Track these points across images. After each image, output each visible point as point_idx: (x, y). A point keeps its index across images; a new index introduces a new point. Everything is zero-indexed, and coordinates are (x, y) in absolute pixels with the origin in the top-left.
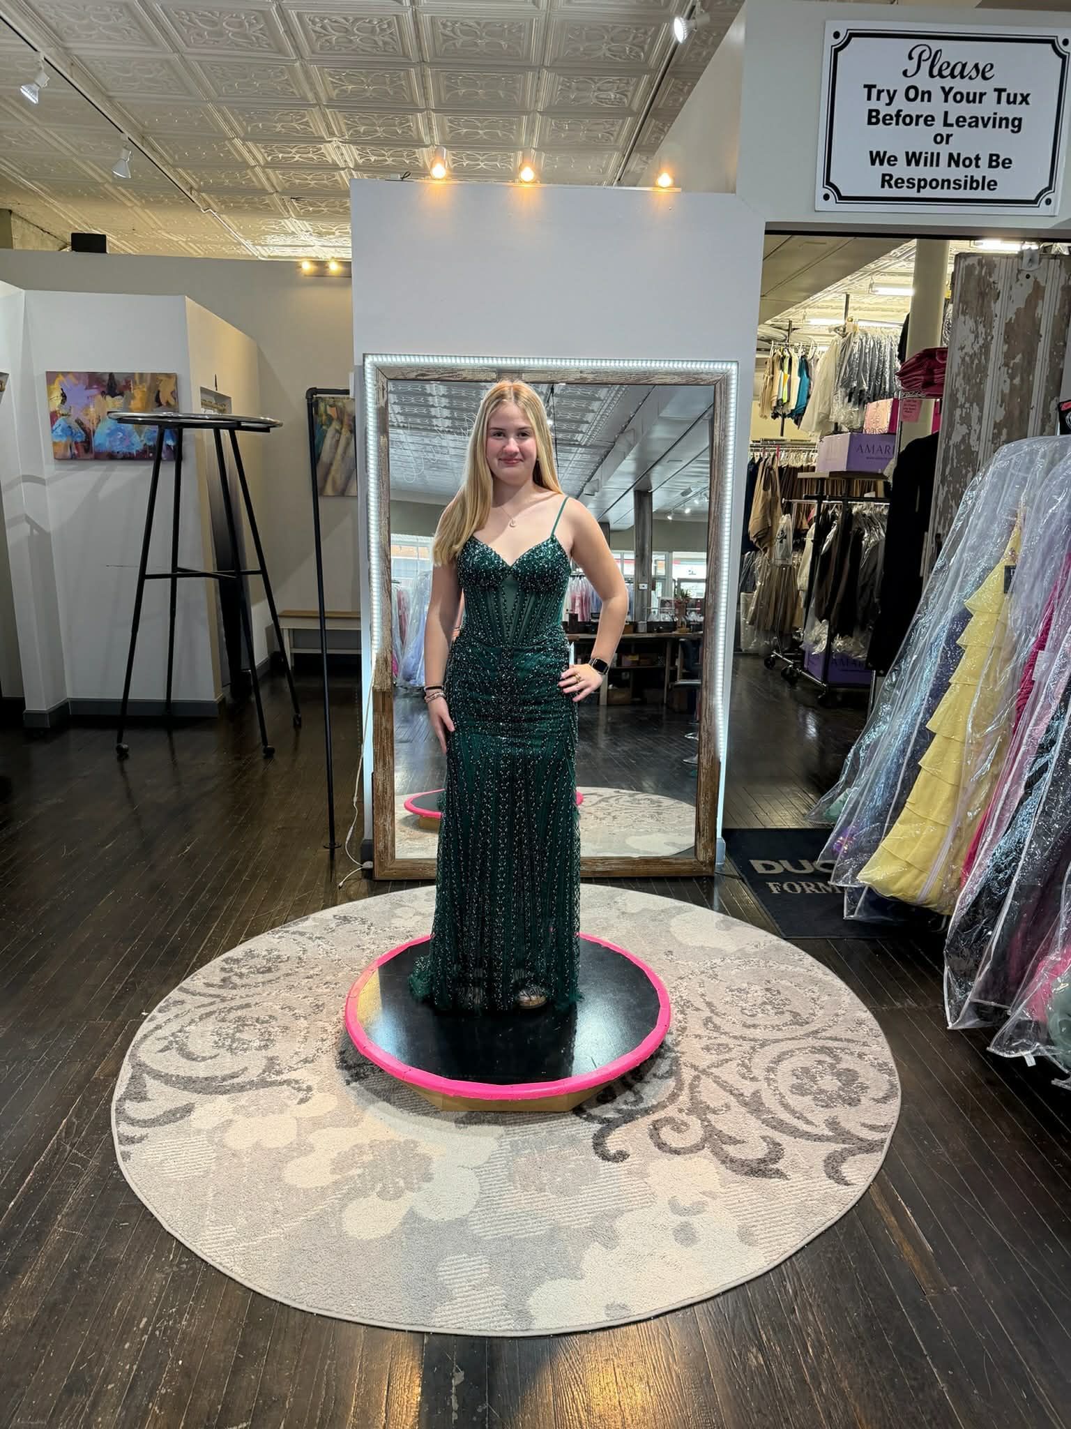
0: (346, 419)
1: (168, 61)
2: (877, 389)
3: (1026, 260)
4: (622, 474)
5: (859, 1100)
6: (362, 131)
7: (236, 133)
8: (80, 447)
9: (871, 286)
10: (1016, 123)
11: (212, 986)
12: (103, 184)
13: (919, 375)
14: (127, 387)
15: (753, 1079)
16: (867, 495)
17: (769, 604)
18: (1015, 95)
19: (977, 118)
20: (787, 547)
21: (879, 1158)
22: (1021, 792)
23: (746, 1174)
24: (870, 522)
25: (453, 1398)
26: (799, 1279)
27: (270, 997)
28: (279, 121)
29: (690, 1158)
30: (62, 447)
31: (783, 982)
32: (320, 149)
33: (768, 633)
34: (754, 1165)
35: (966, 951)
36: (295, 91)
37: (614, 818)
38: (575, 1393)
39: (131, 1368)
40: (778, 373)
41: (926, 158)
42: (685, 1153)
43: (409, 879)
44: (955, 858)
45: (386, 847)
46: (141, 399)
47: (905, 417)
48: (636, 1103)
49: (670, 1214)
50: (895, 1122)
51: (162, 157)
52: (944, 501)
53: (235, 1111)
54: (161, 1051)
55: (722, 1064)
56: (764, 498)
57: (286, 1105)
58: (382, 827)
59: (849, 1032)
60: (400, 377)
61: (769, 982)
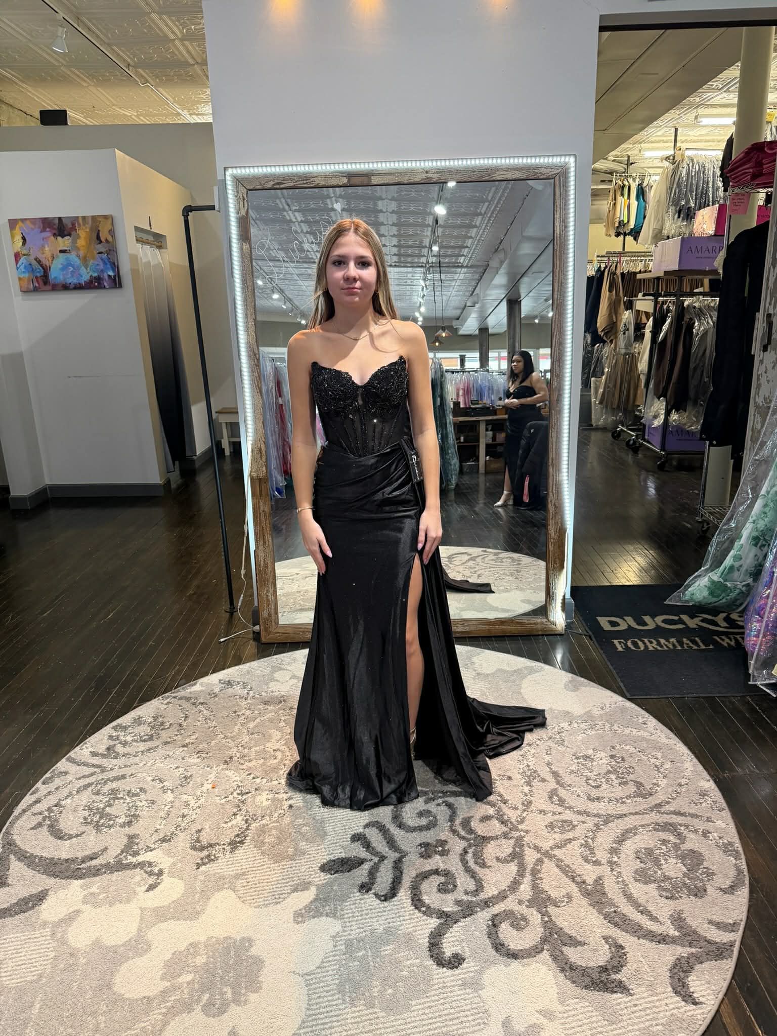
2: (702, 206)
4: (497, 287)
5: (705, 891)
7: (151, 7)
8: (40, 280)
9: (696, 117)
11: (97, 755)
13: (749, 168)
14: (73, 228)
15: (597, 863)
16: (695, 291)
17: (615, 386)
20: (629, 337)
21: (729, 965)
23: (586, 987)
24: (700, 313)
27: (146, 767)
29: (528, 965)
30: (26, 281)
31: (628, 747)
33: (614, 411)
34: (595, 976)
40: (619, 198)
42: (523, 958)
43: (288, 645)
45: (270, 615)
46: (85, 238)
48: (476, 892)
50: (744, 919)
54: (32, 829)
55: (566, 844)
56: (609, 298)
57: (135, 892)
58: (265, 599)
59: (693, 805)
60: (259, 187)
61: (613, 748)
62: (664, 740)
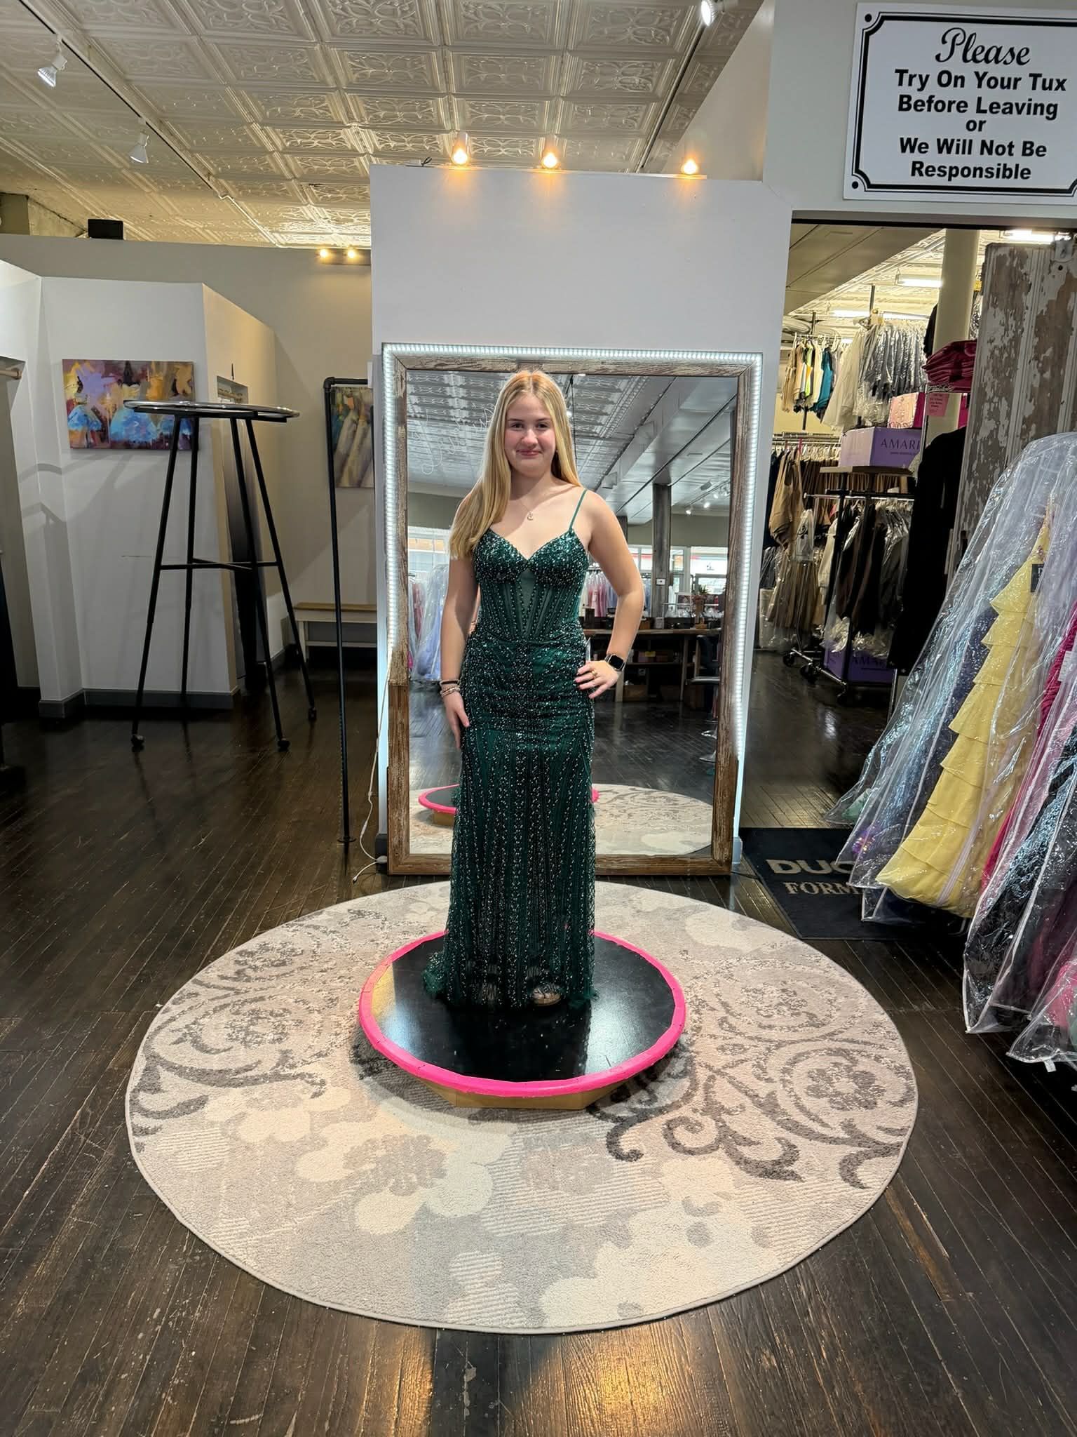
0: (363, 410)
1: (186, 44)
2: (902, 383)
3: (1059, 251)
4: (642, 467)
5: (876, 1104)
6: (381, 116)
7: (254, 117)
8: (96, 436)
9: (897, 277)
10: (1052, 109)
11: (226, 978)
12: (120, 170)
13: (946, 369)
14: (144, 375)
15: (769, 1080)
16: (890, 491)
17: (789, 600)
18: (1051, 81)
19: (1011, 105)
20: (808, 543)
21: (894, 1162)
22: (1045, 794)
23: (760, 1175)
24: (894, 518)
25: (465, 1394)
26: (813, 1282)
27: (284, 990)
28: (298, 105)
29: (704, 1160)
30: (79, 436)
31: (800, 983)
32: (340, 134)
33: (787, 630)
34: (769, 1167)
35: (987, 955)
36: (316, 76)
37: (630, 815)
38: (587, 1391)
39: (144, 1358)
40: (801, 365)
41: (958, 145)
42: (699, 1154)
43: (423, 874)
44: (976, 860)
45: (400, 842)
46: (158, 387)
47: (931, 411)
48: (650, 1102)
49: (683, 1213)
50: (912, 1124)
51: (179, 142)
52: (970, 500)
53: (250, 1104)
54: (175, 1043)
55: (737, 1065)
56: (785, 493)
57: (300, 1099)
58: (396, 821)
59: (866, 1035)
60: (420, 367)
61: (785, 983)
62: (837, 977)
